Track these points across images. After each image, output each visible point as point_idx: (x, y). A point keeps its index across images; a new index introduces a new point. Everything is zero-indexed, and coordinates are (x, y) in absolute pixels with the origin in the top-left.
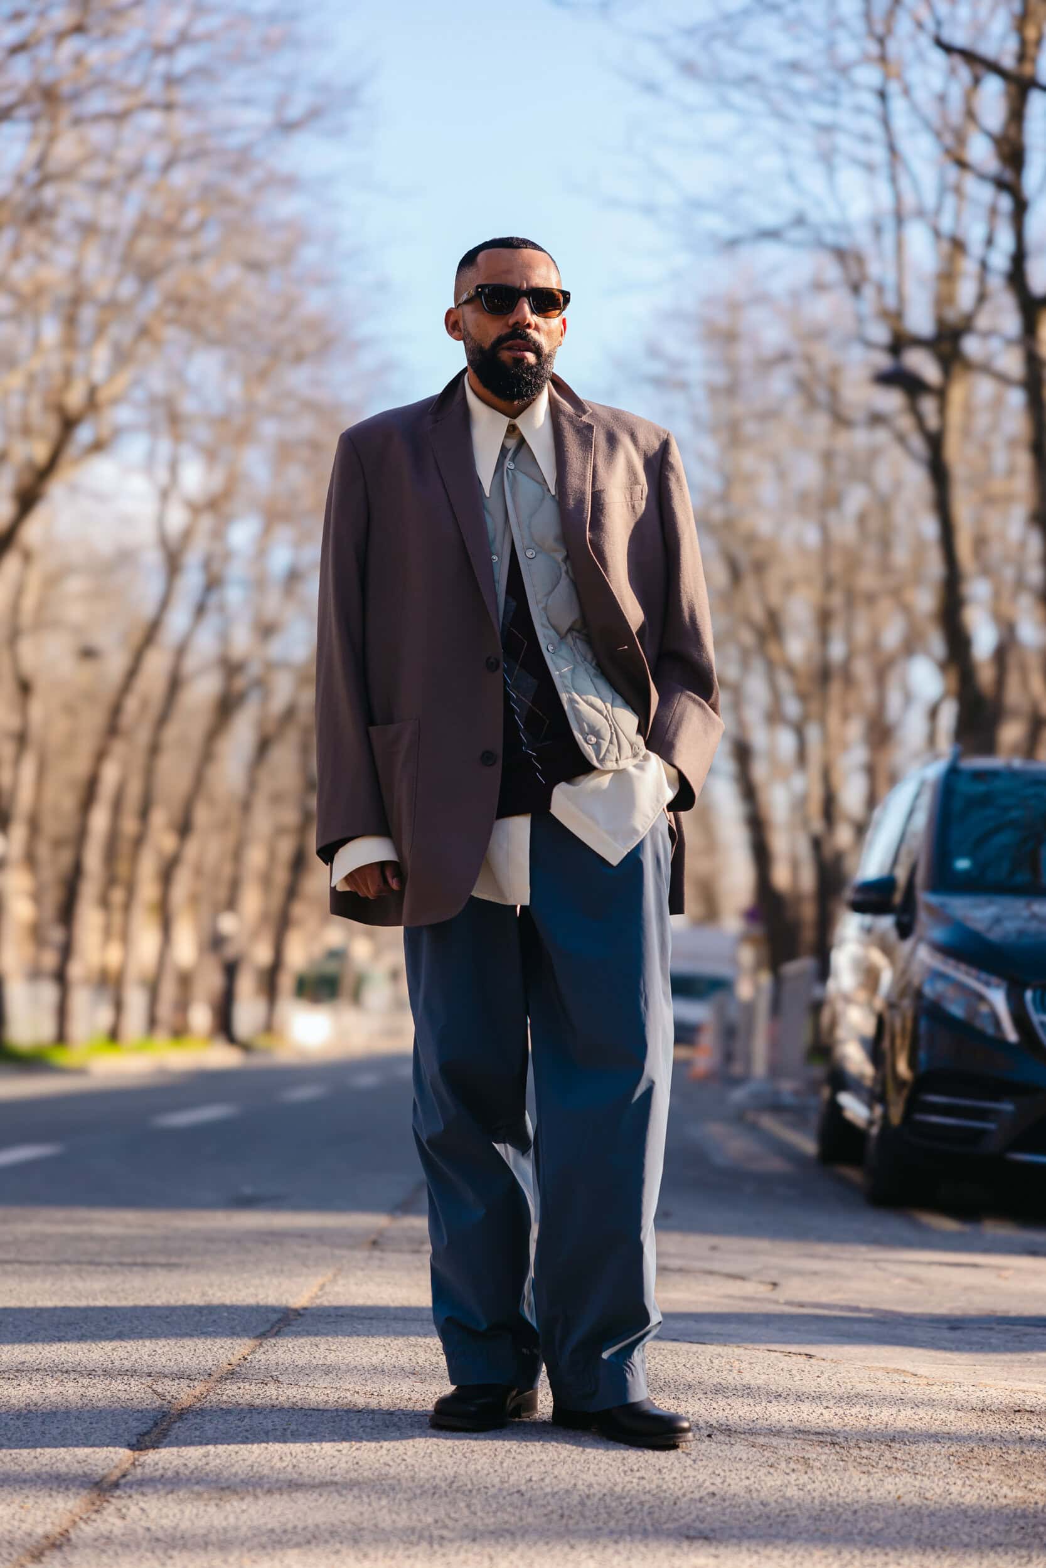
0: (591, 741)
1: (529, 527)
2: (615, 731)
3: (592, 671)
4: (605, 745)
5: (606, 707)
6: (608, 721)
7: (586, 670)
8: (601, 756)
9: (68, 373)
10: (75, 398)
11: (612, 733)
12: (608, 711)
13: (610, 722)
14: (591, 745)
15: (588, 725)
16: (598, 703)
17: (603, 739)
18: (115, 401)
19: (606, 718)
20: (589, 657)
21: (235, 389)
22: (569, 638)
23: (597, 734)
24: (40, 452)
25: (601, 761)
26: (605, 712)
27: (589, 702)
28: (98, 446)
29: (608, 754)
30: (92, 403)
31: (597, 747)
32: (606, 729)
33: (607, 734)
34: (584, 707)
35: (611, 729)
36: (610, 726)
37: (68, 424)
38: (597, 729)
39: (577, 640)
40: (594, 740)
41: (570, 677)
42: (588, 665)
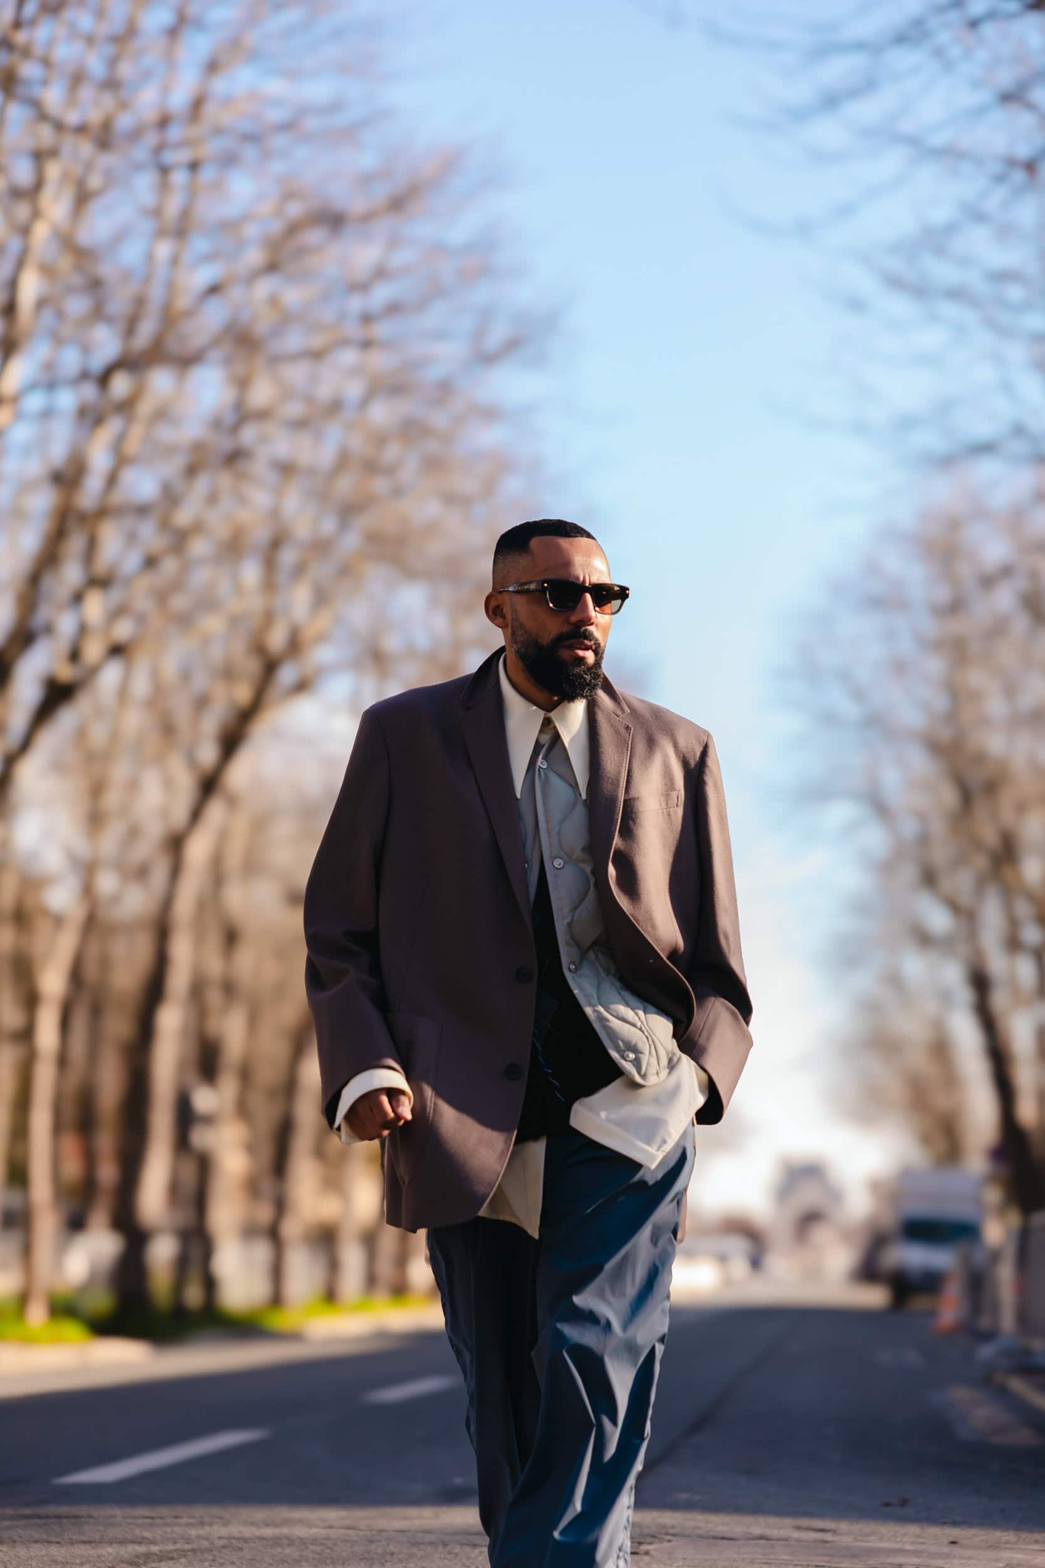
0: (629, 1057)
1: (559, 833)
2: (653, 1042)
3: (618, 984)
4: (645, 1059)
5: (639, 1019)
6: (643, 1032)
7: (612, 983)
8: (643, 1071)
9: (269, 618)
10: (277, 640)
11: (650, 1045)
12: (642, 1022)
13: (646, 1033)
14: (631, 1061)
15: (623, 1041)
16: (629, 1014)
17: (642, 1053)
18: (321, 638)
19: (641, 1029)
20: (613, 971)
21: (440, 623)
22: (591, 955)
23: (635, 1049)
24: (243, 694)
25: (644, 1076)
26: (639, 1024)
27: (620, 1015)
28: (302, 686)
29: (649, 1068)
30: (295, 645)
31: (637, 1063)
32: (644, 1042)
33: (644, 1046)
34: (615, 1023)
35: (648, 1041)
36: (647, 1038)
37: (270, 667)
38: (633, 1043)
39: (600, 955)
40: (632, 1056)
41: (596, 997)
42: (613, 979)
